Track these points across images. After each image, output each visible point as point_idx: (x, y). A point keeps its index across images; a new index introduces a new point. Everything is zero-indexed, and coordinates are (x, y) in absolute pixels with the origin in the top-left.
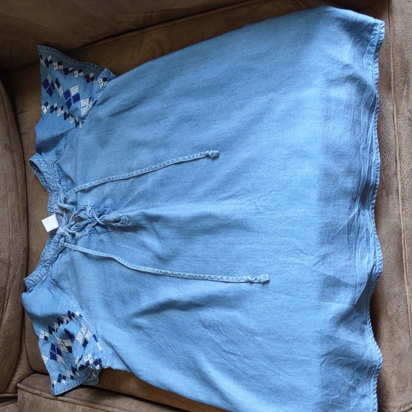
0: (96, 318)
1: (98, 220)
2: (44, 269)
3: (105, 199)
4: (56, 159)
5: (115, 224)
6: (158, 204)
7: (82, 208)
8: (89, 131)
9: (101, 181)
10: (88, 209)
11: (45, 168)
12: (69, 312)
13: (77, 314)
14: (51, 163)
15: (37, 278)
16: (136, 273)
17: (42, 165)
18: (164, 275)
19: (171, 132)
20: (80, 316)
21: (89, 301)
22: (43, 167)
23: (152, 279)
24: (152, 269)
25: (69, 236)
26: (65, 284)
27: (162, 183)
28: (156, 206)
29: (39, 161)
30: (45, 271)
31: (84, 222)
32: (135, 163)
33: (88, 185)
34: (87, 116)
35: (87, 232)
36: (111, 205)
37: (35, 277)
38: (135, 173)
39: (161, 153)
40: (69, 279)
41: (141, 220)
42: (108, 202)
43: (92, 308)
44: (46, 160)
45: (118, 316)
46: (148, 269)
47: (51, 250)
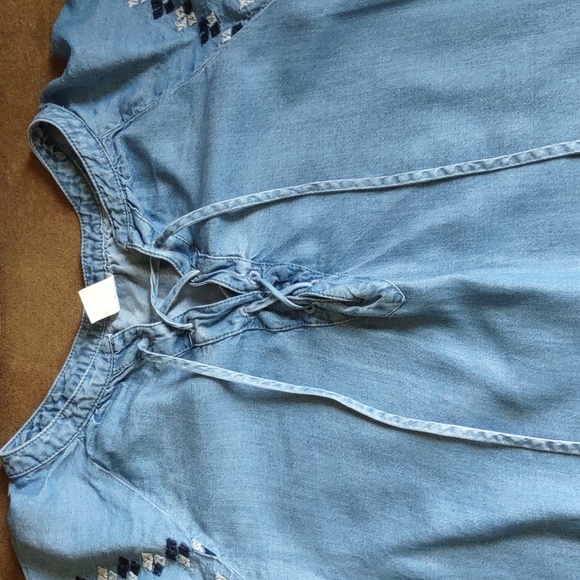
0: (258, 556)
1: (280, 295)
2: (69, 423)
3: (295, 240)
4: (120, 124)
5: (349, 310)
6: (500, 259)
7: (224, 263)
8: (255, 52)
9: (285, 191)
10: (244, 264)
11: (90, 147)
12: (170, 543)
13: (197, 546)
14: (105, 134)
15: (50, 450)
16: (414, 440)
17: (81, 138)
18: (518, 447)
19: (556, 70)
20: (207, 552)
21: (234, 509)
22: (82, 145)
23: (468, 455)
24: (476, 431)
25: (170, 336)
26: (144, 465)
27: (519, 207)
28: (492, 266)
29: (70, 125)
30: (73, 430)
31: (232, 301)
32: (418, 147)
33: (244, 201)
34: (257, 9)
35: (237, 327)
36: (318, 256)
37: (41, 447)
38: (420, 175)
39: (517, 125)
40: (160, 450)
41: (446, 302)
42: (308, 248)
43: (242, 529)
44: (92, 123)
45: (333, 549)
46: (462, 431)
47: (96, 372)
